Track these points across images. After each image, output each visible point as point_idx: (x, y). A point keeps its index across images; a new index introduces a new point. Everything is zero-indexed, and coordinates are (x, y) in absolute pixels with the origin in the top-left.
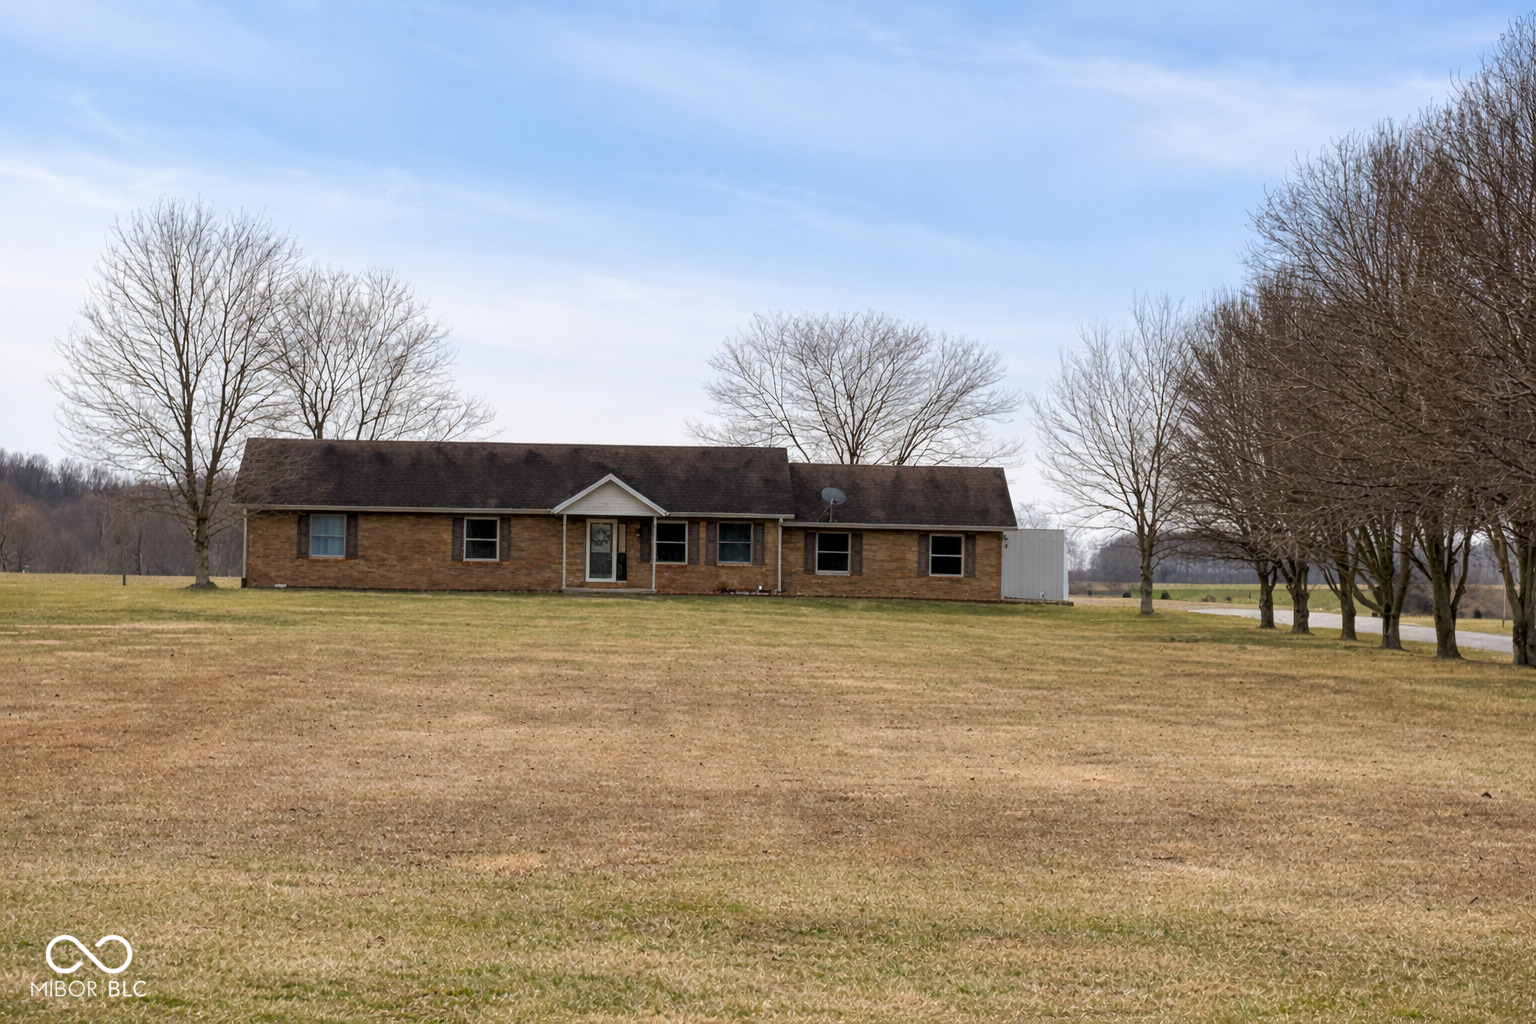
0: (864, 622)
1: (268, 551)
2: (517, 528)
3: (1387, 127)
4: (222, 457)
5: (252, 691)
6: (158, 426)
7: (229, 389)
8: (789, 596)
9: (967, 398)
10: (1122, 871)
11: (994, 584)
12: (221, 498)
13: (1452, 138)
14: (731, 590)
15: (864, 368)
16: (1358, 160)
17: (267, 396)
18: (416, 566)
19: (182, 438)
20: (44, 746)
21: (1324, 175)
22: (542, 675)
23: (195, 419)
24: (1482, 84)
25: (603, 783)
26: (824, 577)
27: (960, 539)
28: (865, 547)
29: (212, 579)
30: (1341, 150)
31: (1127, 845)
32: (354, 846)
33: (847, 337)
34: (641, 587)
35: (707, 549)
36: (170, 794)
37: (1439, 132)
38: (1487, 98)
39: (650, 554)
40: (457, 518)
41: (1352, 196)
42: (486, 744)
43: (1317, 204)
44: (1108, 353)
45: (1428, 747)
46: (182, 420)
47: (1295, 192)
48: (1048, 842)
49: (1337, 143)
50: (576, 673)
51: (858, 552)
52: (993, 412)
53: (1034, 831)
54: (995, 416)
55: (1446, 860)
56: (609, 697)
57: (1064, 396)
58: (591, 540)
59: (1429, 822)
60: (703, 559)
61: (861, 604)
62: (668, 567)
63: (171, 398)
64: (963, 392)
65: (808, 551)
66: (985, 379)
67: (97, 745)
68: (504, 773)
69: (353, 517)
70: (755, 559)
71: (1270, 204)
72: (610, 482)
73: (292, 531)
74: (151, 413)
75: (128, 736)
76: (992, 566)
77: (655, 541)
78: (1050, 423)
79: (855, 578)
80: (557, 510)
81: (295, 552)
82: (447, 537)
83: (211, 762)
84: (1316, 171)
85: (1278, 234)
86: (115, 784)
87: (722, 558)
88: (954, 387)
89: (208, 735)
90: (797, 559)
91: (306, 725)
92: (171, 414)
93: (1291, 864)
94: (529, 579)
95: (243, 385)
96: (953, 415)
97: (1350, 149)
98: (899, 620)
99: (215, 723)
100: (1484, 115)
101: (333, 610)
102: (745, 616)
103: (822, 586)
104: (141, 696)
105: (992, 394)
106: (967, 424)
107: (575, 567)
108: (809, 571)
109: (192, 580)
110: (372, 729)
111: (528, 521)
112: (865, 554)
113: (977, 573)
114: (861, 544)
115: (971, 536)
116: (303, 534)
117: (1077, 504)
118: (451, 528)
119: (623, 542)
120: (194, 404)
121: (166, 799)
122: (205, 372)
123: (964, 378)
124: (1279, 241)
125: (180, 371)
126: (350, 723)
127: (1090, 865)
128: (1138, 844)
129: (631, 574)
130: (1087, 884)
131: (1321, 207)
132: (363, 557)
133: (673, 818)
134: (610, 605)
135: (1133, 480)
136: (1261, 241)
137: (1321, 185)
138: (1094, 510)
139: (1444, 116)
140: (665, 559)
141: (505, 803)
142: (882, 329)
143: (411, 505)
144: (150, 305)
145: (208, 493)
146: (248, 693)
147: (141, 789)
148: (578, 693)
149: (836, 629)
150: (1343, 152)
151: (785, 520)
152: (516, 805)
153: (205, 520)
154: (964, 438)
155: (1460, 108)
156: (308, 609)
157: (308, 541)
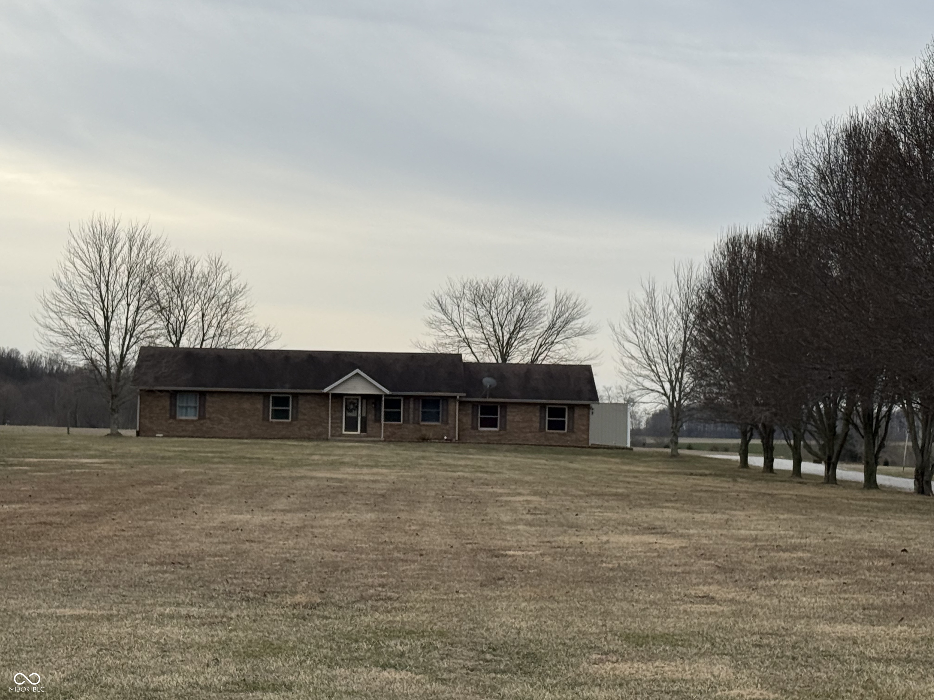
0: (508, 459)
1: (152, 415)
2: (302, 401)
3: (855, 112)
4: (126, 359)
5: (145, 494)
6: (91, 341)
7: (130, 321)
8: (463, 443)
9: (569, 326)
10: (676, 605)
11: (585, 437)
12: (125, 384)
13: (895, 114)
14: (428, 439)
15: (510, 307)
16: (837, 134)
17: (151, 325)
18: (241, 424)
19: (103, 348)
20: (23, 523)
21: (816, 144)
22: (318, 485)
23: (111, 337)
24: (915, 79)
25: (359, 545)
26: (484, 432)
27: (565, 409)
28: (508, 413)
29: (120, 431)
30: (826, 128)
31: (678, 588)
32: (208, 588)
33: (499, 291)
34: (374, 437)
35: (414, 414)
36: (99, 552)
37: (887, 111)
38: (918, 87)
39: (380, 417)
40: (266, 395)
41: (832, 159)
42: (287, 522)
43: (812, 164)
44: (656, 295)
45: (862, 526)
46: (104, 338)
47: (798, 155)
48: (630, 585)
49: (825, 123)
50: (338, 484)
51: (504, 417)
52: (584, 334)
53: (620, 577)
54: (586, 336)
55: (881, 595)
56: (360, 498)
57: (629, 321)
58: (346, 409)
59: (869, 569)
60: (411, 421)
61: (505, 447)
62: (391, 425)
63: (97, 325)
64: (567, 322)
65: (474, 416)
66: (579, 315)
67: (55, 523)
68: (299, 540)
69: (203, 394)
70: (442, 421)
71: (783, 164)
72: (357, 374)
73: (166, 402)
74: (86, 334)
75: (73, 518)
76: (583, 425)
77: (383, 410)
78: (620, 338)
79: (502, 432)
80: (326, 390)
81: (168, 415)
82: (260, 406)
83: (123, 533)
84: (811, 142)
85: (787, 183)
86: (66, 546)
87: (423, 420)
88: (562, 319)
89: (120, 517)
90: (468, 420)
91: (179, 512)
92: (98, 334)
93: (781, 599)
94: (309, 432)
95: (138, 318)
96: (561, 336)
97: (832, 127)
98: (529, 458)
99: (124, 510)
100: (915, 99)
101: (192, 449)
102: (436, 454)
103: (482, 437)
104: (80, 497)
105: (583, 323)
106: (569, 341)
107: (336, 425)
108: (475, 428)
109: (108, 431)
110: (218, 513)
111: (309, 398)
112: (508, 417)
113: (575, 430)
114: (506, 412)
115: (572, 407)
116: (173, 405)
117: (636, 388)
118: (262, 401)
119: (364, 410)
120: (111, 329)
121: (96, 556)
122: (117, 312)
123: (567, 314)
124: (788, 188)
125: (103, 310)
126: (205, 511)
127: (657, 601)
128: (685, 587)
129: (369, 429)
130: (656, 612)
131: (814, 166)
132: (209, 418)
133: (401, 569)
134: (357, 447)
135: (668, 373)
136: (777, 187)
137: (814, 151)
138: (644, 392)
139: (890, 100)
140: (389, 421)
141: (300, 558)
142: (519, 286)
143: (239, 387)
144: (87, 273)
145: (118, 380)
146: (144, 496)
147: (81, 550)
148: (341, 495)
149: (490, 463)
150: (828, 129)
151: (460, 397)
152: (306, 560)
153: (116, 396)
154: (568, 349)
155: (900, 95)
156: (177, 449)
157: (176, 410)
